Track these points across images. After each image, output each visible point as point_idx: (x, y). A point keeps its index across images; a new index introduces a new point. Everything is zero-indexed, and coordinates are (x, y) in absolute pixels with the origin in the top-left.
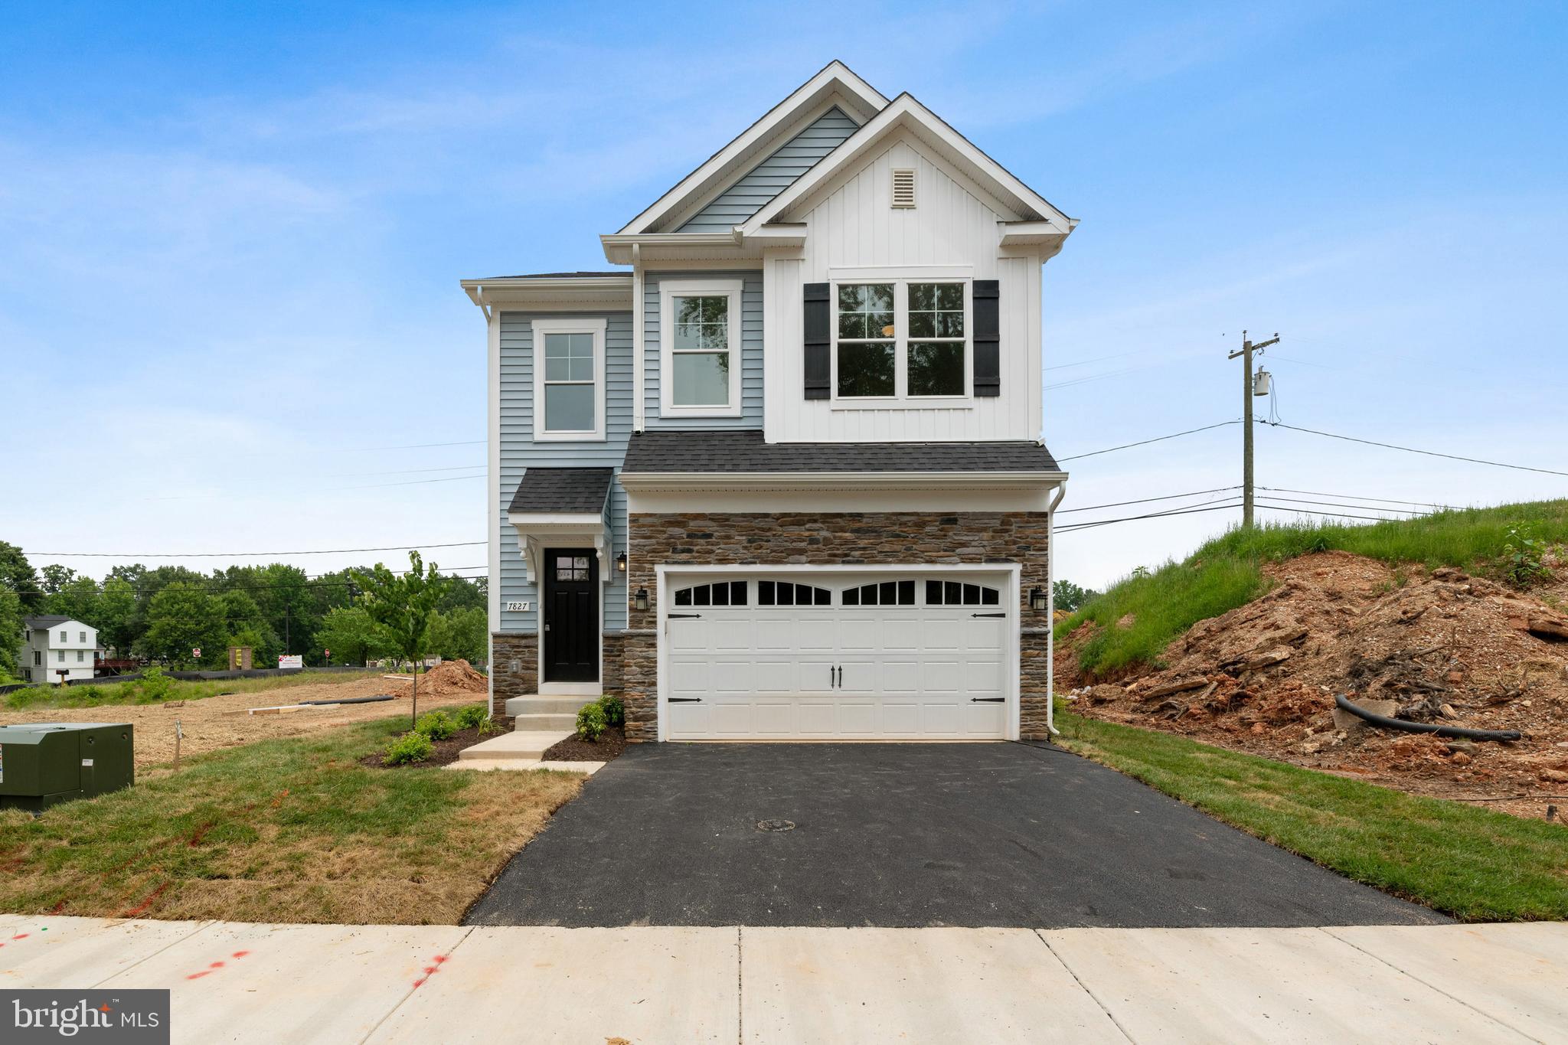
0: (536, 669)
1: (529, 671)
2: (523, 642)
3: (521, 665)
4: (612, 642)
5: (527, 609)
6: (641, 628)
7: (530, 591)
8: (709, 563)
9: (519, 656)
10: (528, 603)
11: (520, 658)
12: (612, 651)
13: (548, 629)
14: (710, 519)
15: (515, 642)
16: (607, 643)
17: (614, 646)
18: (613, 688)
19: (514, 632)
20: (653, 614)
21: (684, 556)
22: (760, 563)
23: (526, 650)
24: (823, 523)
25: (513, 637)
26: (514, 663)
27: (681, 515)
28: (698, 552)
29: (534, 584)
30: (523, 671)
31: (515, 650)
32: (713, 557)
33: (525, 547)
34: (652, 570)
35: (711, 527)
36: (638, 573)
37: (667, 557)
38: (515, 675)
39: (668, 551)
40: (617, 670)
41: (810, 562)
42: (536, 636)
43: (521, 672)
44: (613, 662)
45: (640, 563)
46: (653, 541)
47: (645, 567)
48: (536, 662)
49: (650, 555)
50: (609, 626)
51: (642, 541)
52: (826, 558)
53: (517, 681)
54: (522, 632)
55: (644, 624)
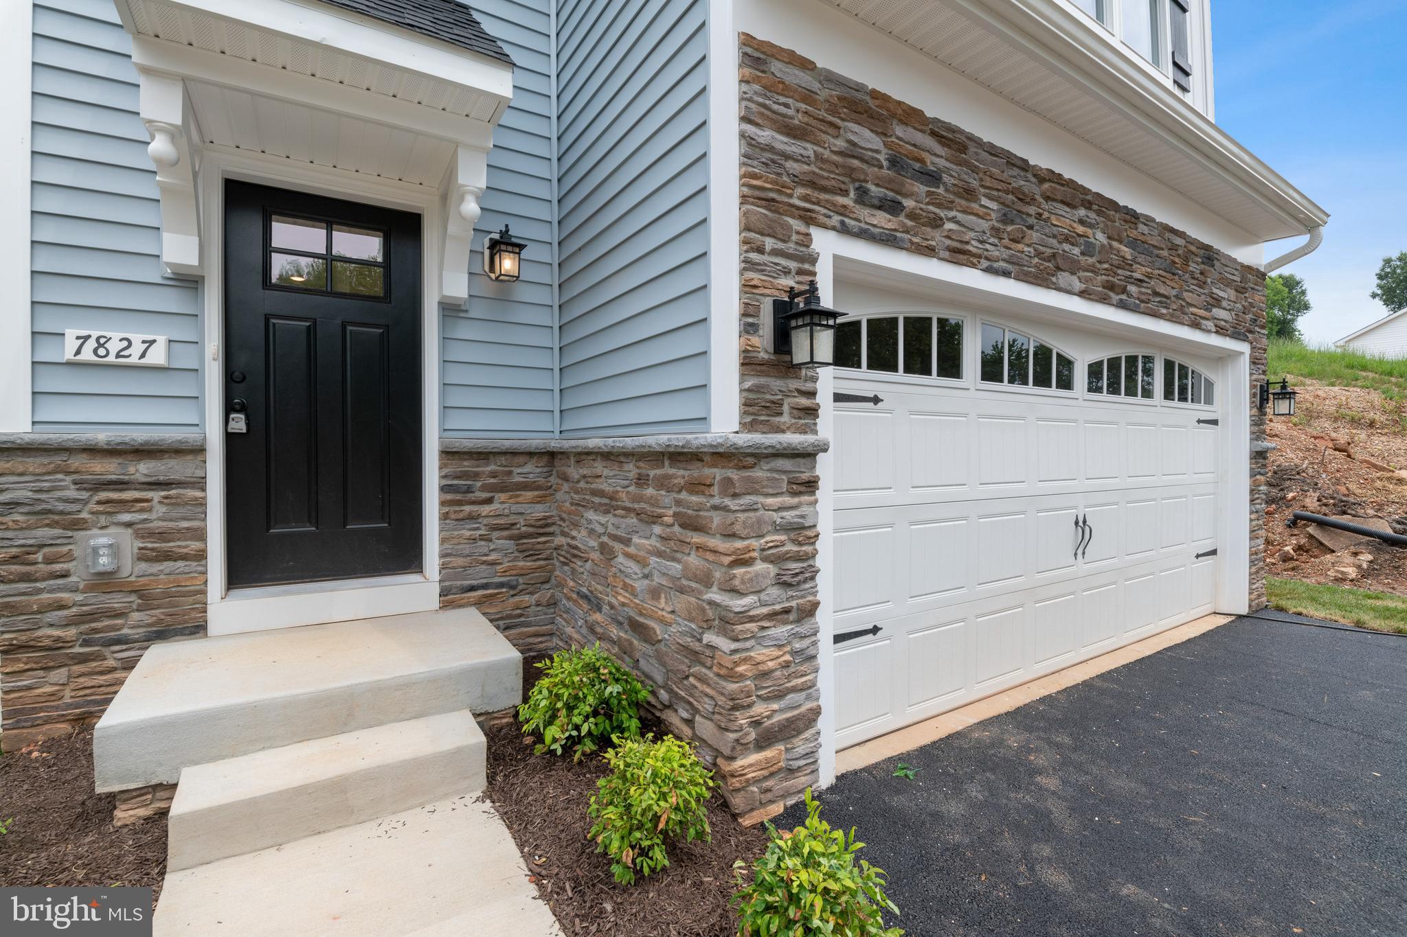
0: (201, 556)
1: (168, 566)
2: (143, 469)
3: (130, 544)
4: (467, 465)
5: (157, 356)
6: (779, 430)
7: (171, 301)
8: (928, 251)
9: (126, 517)
10: (162, 340)
11: (129, 525)
12: (469, 490)
13: (239, 424)
14: (933, 134)
15: (108, 468)
16: (454, 467)
17: (476, 476)
18: (472, 589)
19: (101, 437)
20: (808, 386)
21: (882, 220)
22: (1017, 279)
23: (156, 495)
24: (1099, 213)
25: (92, 450)
26: (103, 541)
27: (875, 94)
28: (912, 216)
29: (188, 281)
30: (143, 566)
31: (104, 495)
32: (936, 238)
33: (177, 119)
34: (806, 240)
35: (938, 157)
36: (769, 243)
37: (843, 211)
38: (105, 581)
39: (845, 193)
40: (482, 538)
41: (1083, 294)
42: (198, 450)
43: (130, 569)
44: (472, 517)
45: (776, 211)
46: (810, 150)
47: (790, 228)
48: (201, 535)
49: (800, 191)
50: (459, 421)
51: (781, 142)
52: (1100, 289)
53: (117, 601)
54: (140, 436)
55: (786, 419)
